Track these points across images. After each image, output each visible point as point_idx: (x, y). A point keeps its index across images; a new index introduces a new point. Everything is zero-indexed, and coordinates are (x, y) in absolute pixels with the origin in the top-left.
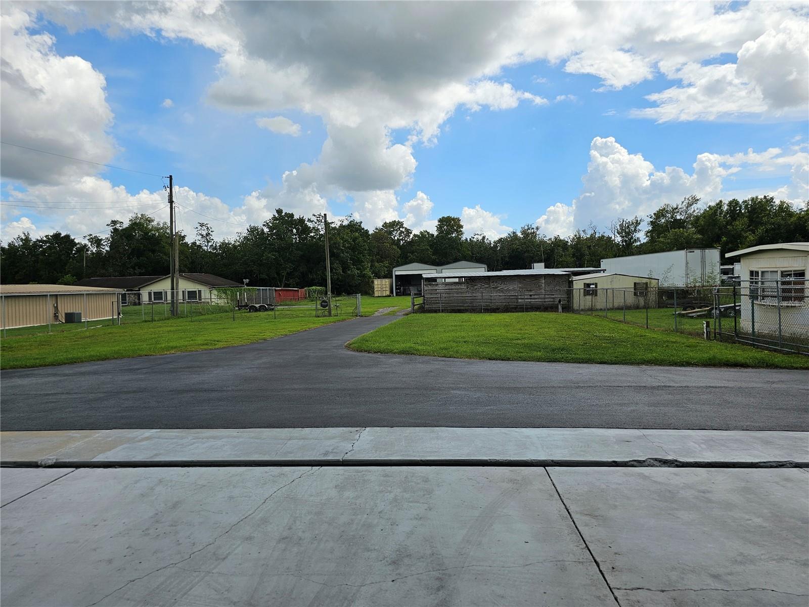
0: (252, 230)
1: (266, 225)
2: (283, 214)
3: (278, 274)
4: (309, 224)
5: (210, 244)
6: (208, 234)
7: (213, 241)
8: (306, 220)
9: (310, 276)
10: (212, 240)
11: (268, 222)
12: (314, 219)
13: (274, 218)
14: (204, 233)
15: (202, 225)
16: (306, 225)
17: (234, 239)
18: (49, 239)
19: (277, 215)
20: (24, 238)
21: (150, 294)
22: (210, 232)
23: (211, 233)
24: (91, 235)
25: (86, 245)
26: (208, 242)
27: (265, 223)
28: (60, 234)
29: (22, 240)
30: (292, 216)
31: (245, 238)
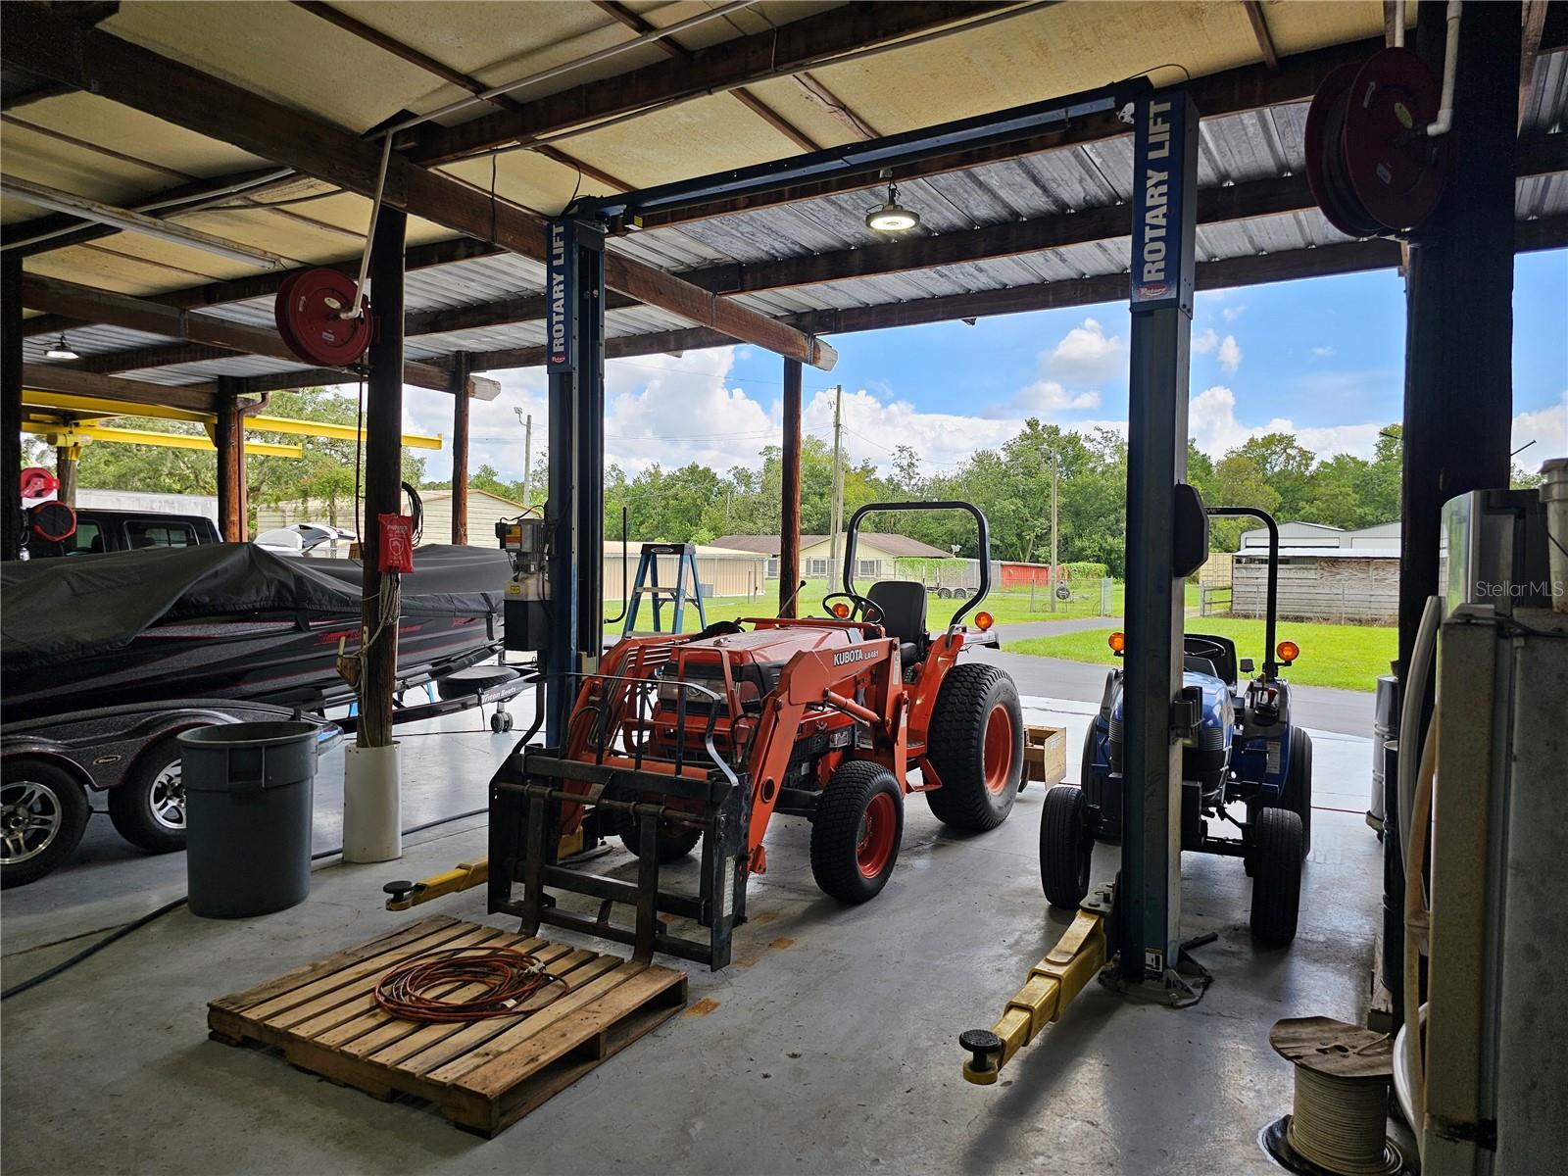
0: (982, 459)
1: (1008, 448)
2: (1040, 428)
3: (1019, 536)
4: (1087, 445)
5: (913, 482)
6: (911, 465)
7: (918, 477)
8: (1083, 437)
9: (1078, 543)
10: (918, 474)
11: (1011, 443)
12: (1098, 436)
13: (1024, 436)
14: (905, 463)
15: (901, 450)
16: (1082, 448)
17: (953, 474)
18: (683, 474)
19: (1028, 431)
20: (653, 471)
21: (808, 562)
22: (914, 461)
23: (916, 463)
24: (737, 468)
25: (730, 484)
26: (911, 478)
27: (1005, 446)
28: (698, 467)
29: (651, 475)
30: (1056, 430)
31: (970, 472)
